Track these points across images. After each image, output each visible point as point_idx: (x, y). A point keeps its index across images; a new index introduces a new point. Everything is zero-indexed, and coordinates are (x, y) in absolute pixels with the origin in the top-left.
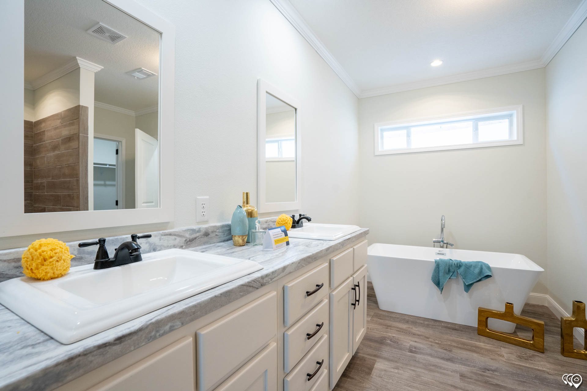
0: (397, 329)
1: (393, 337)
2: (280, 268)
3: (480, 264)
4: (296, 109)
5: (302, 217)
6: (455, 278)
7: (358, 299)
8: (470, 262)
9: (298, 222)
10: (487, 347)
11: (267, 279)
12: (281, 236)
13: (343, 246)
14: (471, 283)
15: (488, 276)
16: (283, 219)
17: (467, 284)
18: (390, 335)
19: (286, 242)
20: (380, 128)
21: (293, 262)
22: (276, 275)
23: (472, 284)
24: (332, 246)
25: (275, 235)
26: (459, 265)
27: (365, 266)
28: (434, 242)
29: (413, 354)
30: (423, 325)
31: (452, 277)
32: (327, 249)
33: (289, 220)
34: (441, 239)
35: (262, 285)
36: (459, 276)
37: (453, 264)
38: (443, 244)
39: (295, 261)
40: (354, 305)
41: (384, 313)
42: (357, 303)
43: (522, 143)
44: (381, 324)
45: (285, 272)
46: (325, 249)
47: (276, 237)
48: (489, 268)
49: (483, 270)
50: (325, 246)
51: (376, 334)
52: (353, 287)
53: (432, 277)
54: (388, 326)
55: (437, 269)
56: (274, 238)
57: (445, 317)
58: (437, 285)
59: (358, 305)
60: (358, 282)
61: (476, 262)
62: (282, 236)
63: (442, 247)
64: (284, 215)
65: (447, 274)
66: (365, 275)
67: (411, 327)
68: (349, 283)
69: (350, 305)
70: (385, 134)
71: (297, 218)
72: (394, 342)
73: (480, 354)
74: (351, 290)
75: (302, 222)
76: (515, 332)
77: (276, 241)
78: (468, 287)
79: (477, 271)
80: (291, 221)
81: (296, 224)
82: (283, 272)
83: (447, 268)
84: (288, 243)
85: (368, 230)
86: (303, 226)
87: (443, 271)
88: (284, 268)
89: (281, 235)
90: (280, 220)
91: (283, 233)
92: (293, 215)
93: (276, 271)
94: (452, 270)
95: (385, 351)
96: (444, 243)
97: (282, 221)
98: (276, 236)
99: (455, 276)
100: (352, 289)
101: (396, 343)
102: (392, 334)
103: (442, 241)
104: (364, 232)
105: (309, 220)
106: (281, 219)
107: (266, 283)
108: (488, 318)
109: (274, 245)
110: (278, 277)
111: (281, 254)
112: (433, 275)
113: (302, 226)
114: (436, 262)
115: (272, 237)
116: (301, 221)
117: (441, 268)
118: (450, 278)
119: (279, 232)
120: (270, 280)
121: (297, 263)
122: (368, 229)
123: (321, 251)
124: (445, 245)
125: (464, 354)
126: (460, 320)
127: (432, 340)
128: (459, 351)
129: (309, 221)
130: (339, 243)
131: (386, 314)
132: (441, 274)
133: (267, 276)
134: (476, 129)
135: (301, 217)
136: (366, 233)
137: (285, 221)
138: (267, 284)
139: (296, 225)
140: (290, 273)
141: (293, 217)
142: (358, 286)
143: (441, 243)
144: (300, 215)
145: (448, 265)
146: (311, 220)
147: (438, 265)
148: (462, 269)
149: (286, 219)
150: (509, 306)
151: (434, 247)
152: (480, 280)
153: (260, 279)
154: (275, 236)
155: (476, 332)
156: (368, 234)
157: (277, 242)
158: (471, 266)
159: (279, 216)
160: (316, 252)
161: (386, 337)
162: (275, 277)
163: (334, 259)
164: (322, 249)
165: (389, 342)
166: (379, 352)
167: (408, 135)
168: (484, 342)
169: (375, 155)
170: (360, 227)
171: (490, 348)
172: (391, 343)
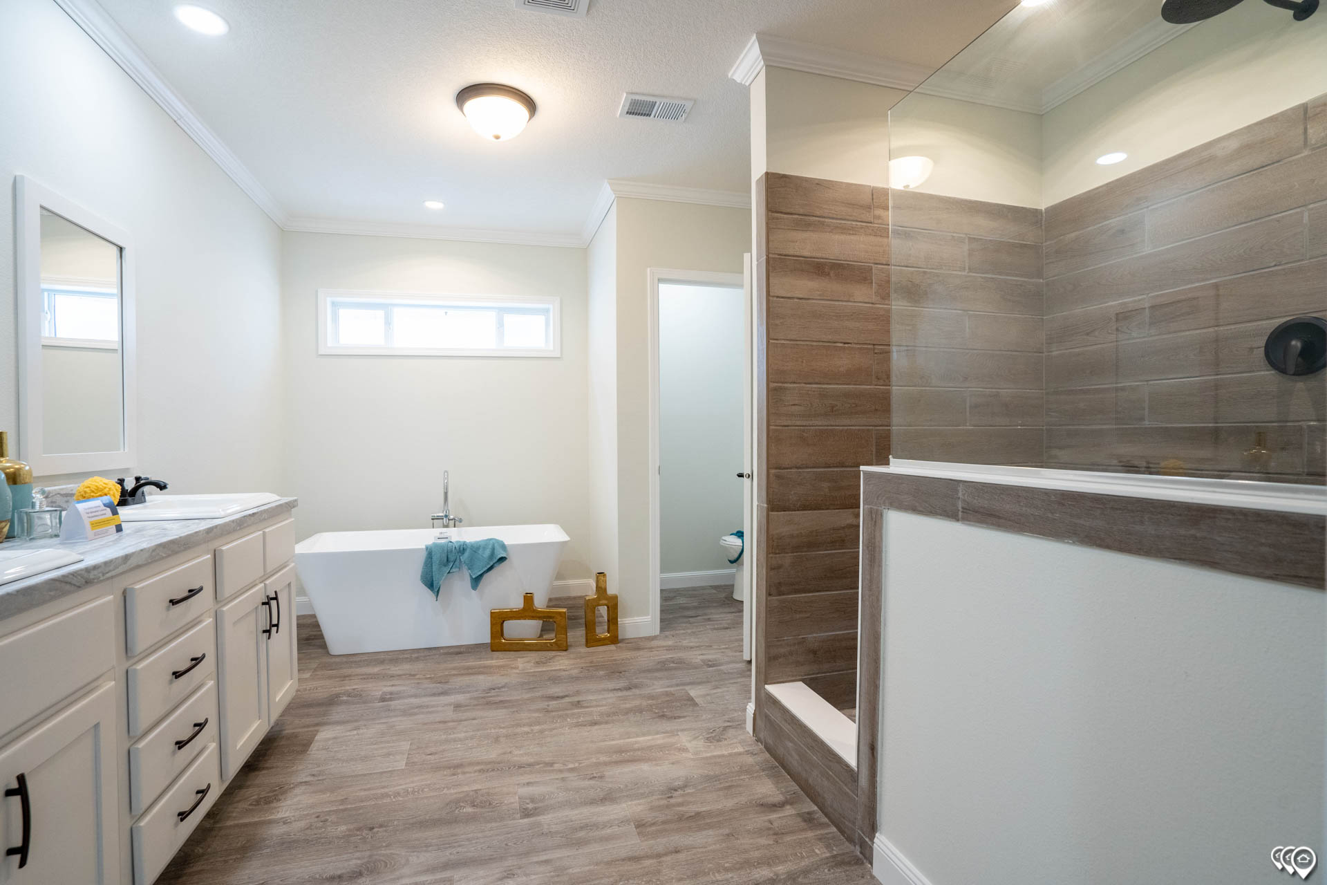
0: (361, 677)
1: (354, 689)
2: (119, 557)
3: (491, 542)
4: (121, 249)
5: (142, 482)
6: (457, 569)
7: (276, 623)
8: (477, 542)
9: (133, 492)
10: (501, 663)
11: (95, 572)
12: (103, 515)
13: (242, 527)
14: (480, 573)
15: (502, 559)
16: (96, 486)
17: (474, 577)
18: (348, 688)
19: (116, 526)
20: (329, 300)
21: (142, 548)
22: (111, 568)
23: (481, 575)
24: (219, 525)
25: (92, 512)
26: (462, 549)
27: (290, 566)
28: (433, 519)
29: (386, 703)
30: (410, 660)
31: (453, 570)
32: (209, 531)
33: (113, 487)
34: (445, 512)
35: (86, 582)
36: (463, 565)
37: (454, 549)
38: (447, 520)
39: (145, 547)
40: (268, 631)
41: (337, 660)
42: (274, 629)
43: (559, 356)
44: (330, 677)
45: (129, 562)
46: (204, 530)
47: (93, 517)
48: (503, 547)
49: (495, 551)
50: (204, 526)
51: (320, 694)
52: (264, 601)
53: (421, 576)
54: (345, 677)
55: (430, 560)
56: (89, 517)
57: (447, 639)
58: (429, 588)
59: (277, 632)
60: (276, 592)
61: (487, 540)
62: (105, 514)
63: (447, 526)
64: (97, 478)
65: (445, 566)
66: (290, 583)
67: (388, 667)
68: (258, 593)
69: (260, 634)
70: (343, 313)
71: (130, 484)
72: (355, 696)
73: (487, 674)
74: (260, 606)
75: (143, 493)
76: (541, 636)
77: (93, 524)
78: (476, 581)
79: (488, 552)
80: (116, 490)
81: (129, 496)
82: (125, 564)
83: (444, 556)
84: (119, 529)
85: (296, 501)
86: (145, 501)
87: (437, 562)
88: (126, 558)
89: (104, 512)
90: (87, 490)
91: (108, 510)
92: (120, 478)
93: (111, 561)
94: (452, 558)
95: (337, 713)
96: (449, 520)
97: (93, 492)
98: (93, 514)
99: (456, 567)
100: (263, 604)
101: (357, 697)
102: (349, 686)
103: (446, 516)
104: (286, 503)
105: (162, 487)
106: (89, 487)
107: (93, 579)
108: (503, 621)
109: (90, 532)
110: (116, 571)
111: (111, 543)
112: (422, 572)
113: (142, 501)
114: (427, 548)
115: (85, 517)
116: (141, 490)
117: (434, 558)
118: (449, 573)
119: (99, 506)
120: (101, 575)
121: (151, 551)
122: (295, 498)
123: (196, 532)
124: (452, 523)
125: (466, 680)
126: (468, 639)
127: (421, 676)
128: (460, 679)
129: (161, 490)
130: (233, 521)
131: (344, 659)
132: (435, 568)
133: (95, 567)
134: (501, 324)
135: (140, 483)
136: (288, 507)
137: (103, 490)
138: (96, 581)
139: (130, 499)
140: (138, 567)
141: (121, 482)
142: (276, 598)
143: (445, 519)
144: (138, 479)
145: (446, 551)
146: (167, 486)
147: (430, 552)
148: (467, 554)
149: (104, 485)
150: (528, 598)
151: (433, 527)
152: (491, 568)
153: (83, 572)
154: (90, 515)
155: (489, 649)
156: (294, 507)
157: (95, 525)
158: (478, 548)
159: (83, 482)
160: (186, 534)
161: (340, 694)
162: (110, 571)
163: (224, 548)
164: (197, 530)
165: (345, 698)
166: (326, 718)
167: (388, 322)
168: (497, 658)
169: (319, 353)
170: (279, 495)
171: (504, 663)
172: (349, 698)
